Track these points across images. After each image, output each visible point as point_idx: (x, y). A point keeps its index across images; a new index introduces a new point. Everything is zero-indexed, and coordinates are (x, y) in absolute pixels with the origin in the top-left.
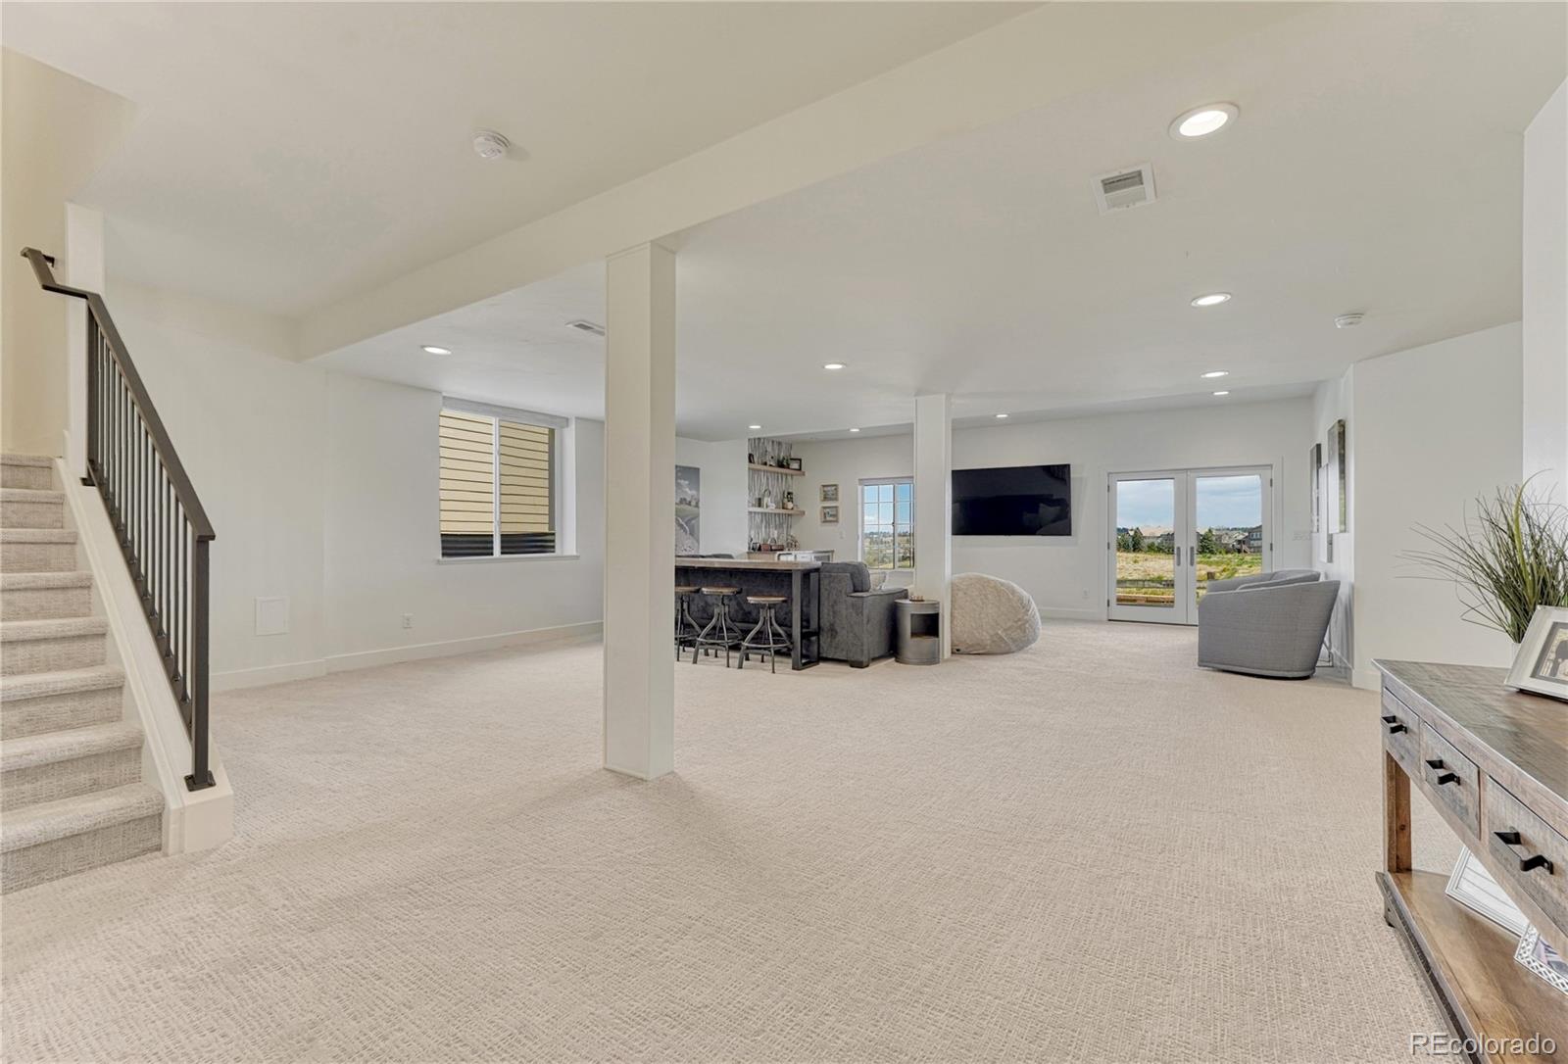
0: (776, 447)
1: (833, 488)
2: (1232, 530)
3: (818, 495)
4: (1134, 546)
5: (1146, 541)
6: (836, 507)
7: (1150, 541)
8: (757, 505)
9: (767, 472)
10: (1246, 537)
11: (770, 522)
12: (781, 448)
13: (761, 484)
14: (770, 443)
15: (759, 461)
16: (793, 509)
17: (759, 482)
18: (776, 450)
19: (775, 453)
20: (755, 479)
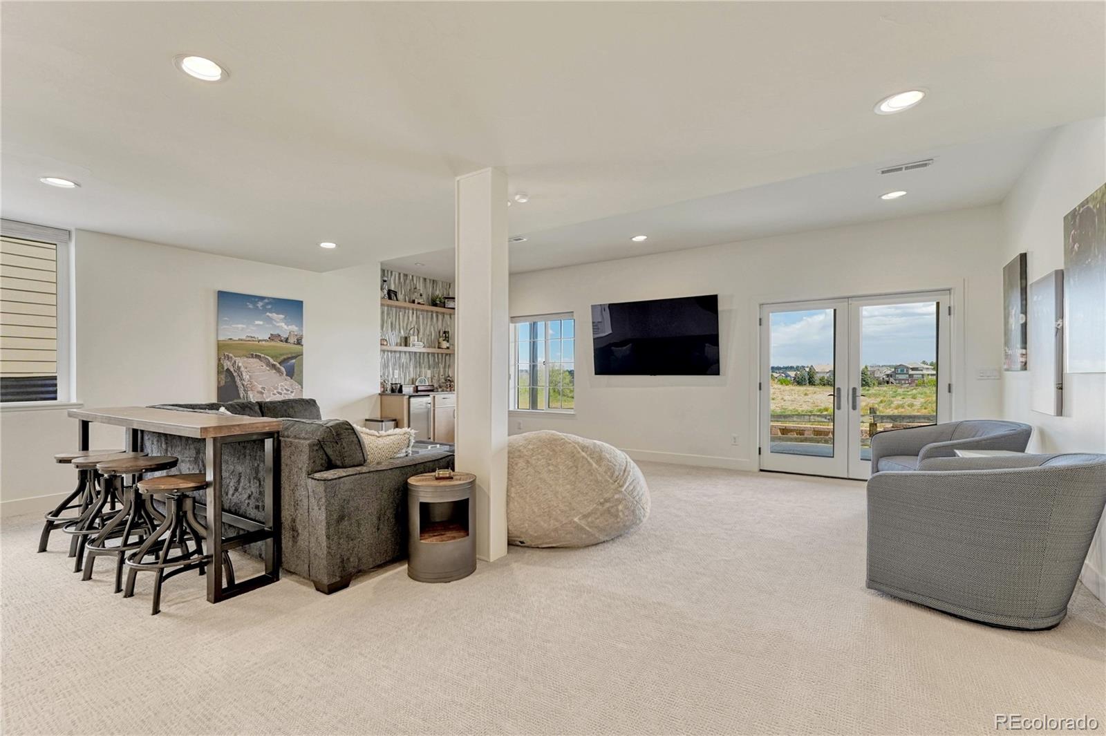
0: (429, 285)
2: (882, 366)
4: (809, 379)
5: (818, 375)
7: (822, 375)
8: (403, 344)
9: (417, 310)
10: (893, 372)
11: (422, 361)
12: (436, 287)
13: (408, 323)
14: (421, 280)
15: (405, 299)
16: (448, 348)
17: (406, 320)
18: (429, 288)
19: (427, 291)
20: (401, 317)
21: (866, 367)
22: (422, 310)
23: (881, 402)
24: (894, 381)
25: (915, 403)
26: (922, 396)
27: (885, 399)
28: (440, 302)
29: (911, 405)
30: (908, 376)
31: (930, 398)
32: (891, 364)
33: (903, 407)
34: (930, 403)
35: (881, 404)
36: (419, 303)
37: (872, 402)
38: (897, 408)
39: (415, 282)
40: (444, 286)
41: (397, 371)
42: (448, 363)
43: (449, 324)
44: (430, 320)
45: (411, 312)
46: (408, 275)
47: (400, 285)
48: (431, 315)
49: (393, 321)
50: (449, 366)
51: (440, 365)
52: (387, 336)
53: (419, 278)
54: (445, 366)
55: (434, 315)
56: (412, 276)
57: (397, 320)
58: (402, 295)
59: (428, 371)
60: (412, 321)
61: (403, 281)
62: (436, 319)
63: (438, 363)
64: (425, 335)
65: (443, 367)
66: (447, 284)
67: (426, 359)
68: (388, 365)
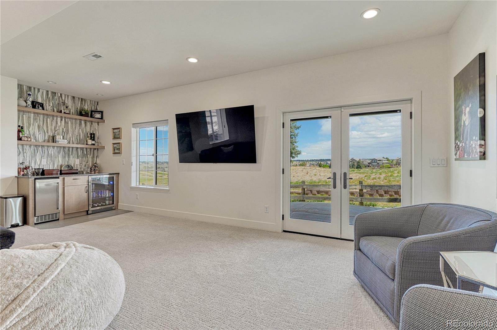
1: (118, 130)
2: (366, 159)
3: (111, 136)
6: (119, 143)
8: (50, 141)
9: (65, 118)
10: (371, 162)
11: (70, 153)
12: (85, 103)
13: (56, 126)
14: (70, 97)
15: (54, 109)
16: (94, 144)
17: (54, 124)
18: (78, 104)
19: (76, 105)
20: (49, 122)
21: (360, 160)
22: (70, 118)
23: (366, 176)
24: (371, 166)
25: (381, 177)
26: (384, 173)
27: (368, 175)
28: (85, 113)
29: (379, 178)
30: (377, 163)
31: (388, 175)
32: (370, 158)
33: (376, 179)
34: (387, 177)
35: (366, 177)
36: (65, 113)
37: (361, 176)
38: (373, 179)
39: (63, 98)
40: (92, 104)
41: (45, 160)
42: (96, 155)
43: (96, 129)
44: (79, 126)
45: (59, 119)
46: (56, 93)
47: (48, 99)
48: (80, 122)
49: (41, 125)
50: (96, 157)
51: (88, 156)
52: (34, 134)
53: (68, 96)
54: (93, 157)
55: (83, 122)
56: (61, 94)
57: (45, 124)
58: (50, 107)
59: (77, 160)
60: (60, 125)
61: (51, 97)
62: (84, 125)
63: (87, 154)
64: (74, 135)
65: (91, 157)
66: (95, 102)
67: (74, 151)
68: (34, 155)
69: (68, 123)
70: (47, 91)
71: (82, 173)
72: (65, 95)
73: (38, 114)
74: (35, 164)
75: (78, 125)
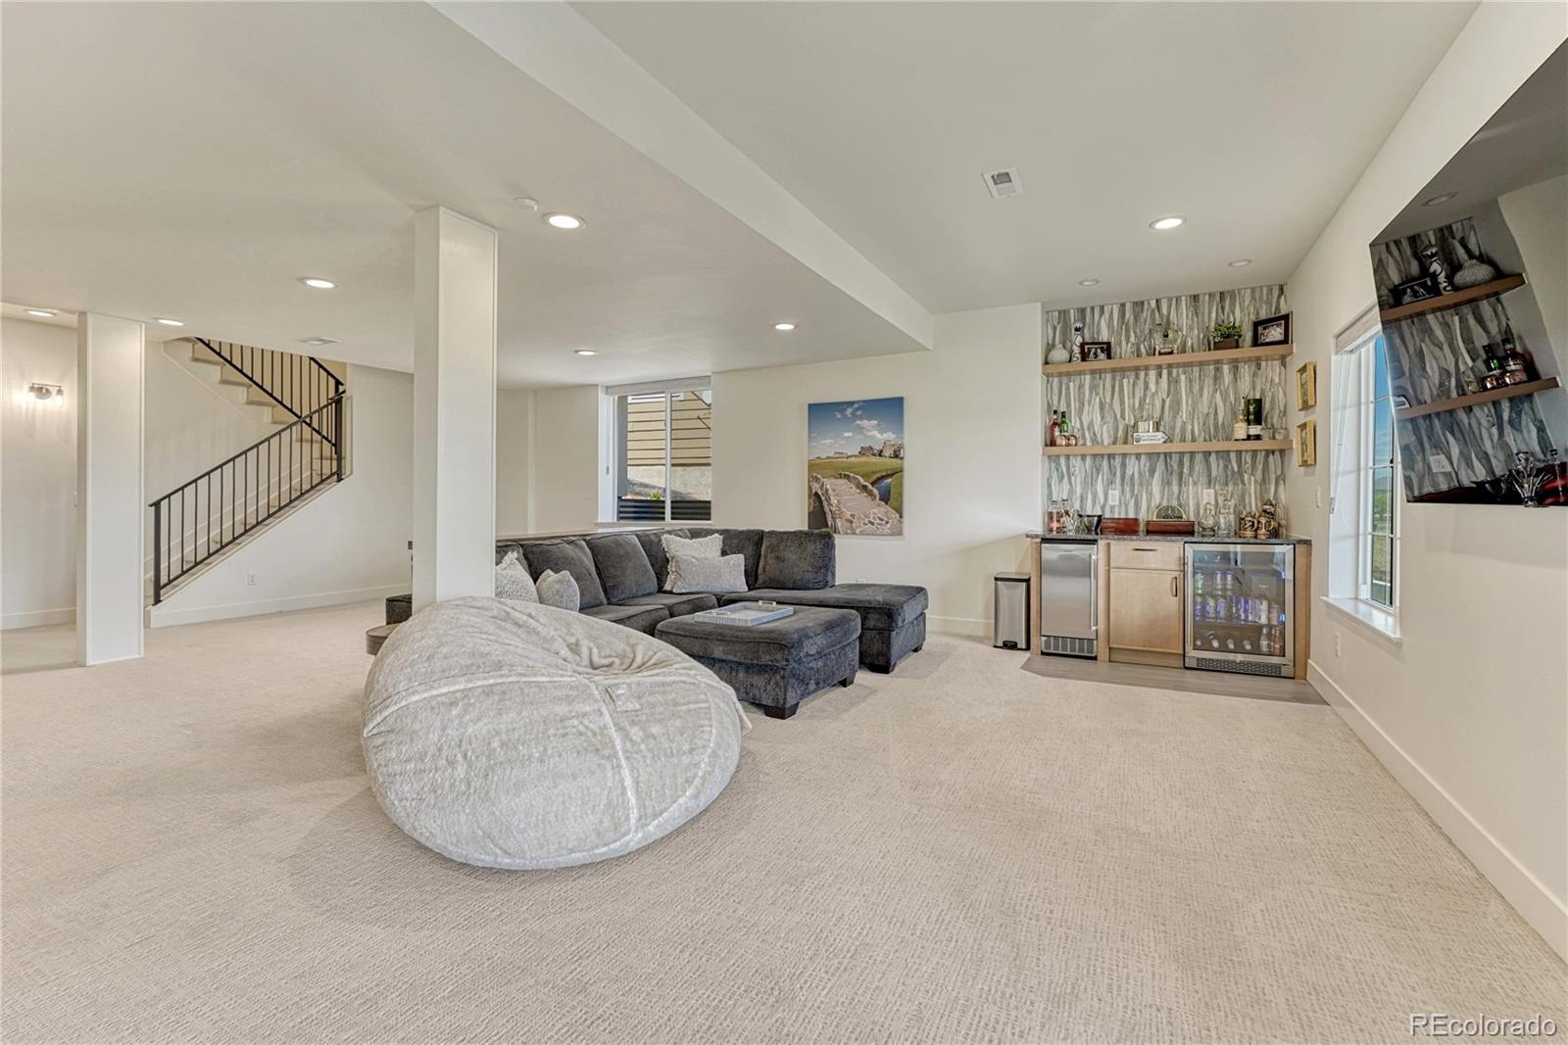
0: (1208, 307)
1: (1308, 372)
3: (1297, 397)
9: (1170, 366)
11: (1186, 471)
12: (1233, 305)
13: (1145, 395)
14: (1184, 303)
15: (1138, 349)
16: (1258, 437)
17: (1139, 393)
18: (1210, 313)
19: (1203, 320)
20: (1125, 388)
36: (1160, 353)
39: (1165, 311)
40: (1261, 297)
41: (1117, 492)
42: (1275, 473)
43: (1277, 381)
44: (1211, 382)
45: (1152, 374)
46: (1146, 303)
47: (1124, 327)
48: (1217, 370)
49: (1108, 400)
50: (1277, 479)
51: (1246, 476)
52: (1091, 426)
53: (1178, 299)
54: (1264, 480)
55: (1226, 368)
56: (1157, 301)
57: (1116, 395)
58: (1129, 345)
59: (1205, 491)
60: (1157, 392)
61: (1132, 317)
62: (1231, 376)
63: (1241, 473)
64: (1196, 416)
65: (1256, 481)
66: (1270, 290)
67: (1199, 467)
68: (1089, 483)
69: (1177, 381)
70: (1123, 305)
71: (1212, 533)
72: (1170, 300)
73: (1101, 372)
74: (1094, 505)
75: (1209, 382)
